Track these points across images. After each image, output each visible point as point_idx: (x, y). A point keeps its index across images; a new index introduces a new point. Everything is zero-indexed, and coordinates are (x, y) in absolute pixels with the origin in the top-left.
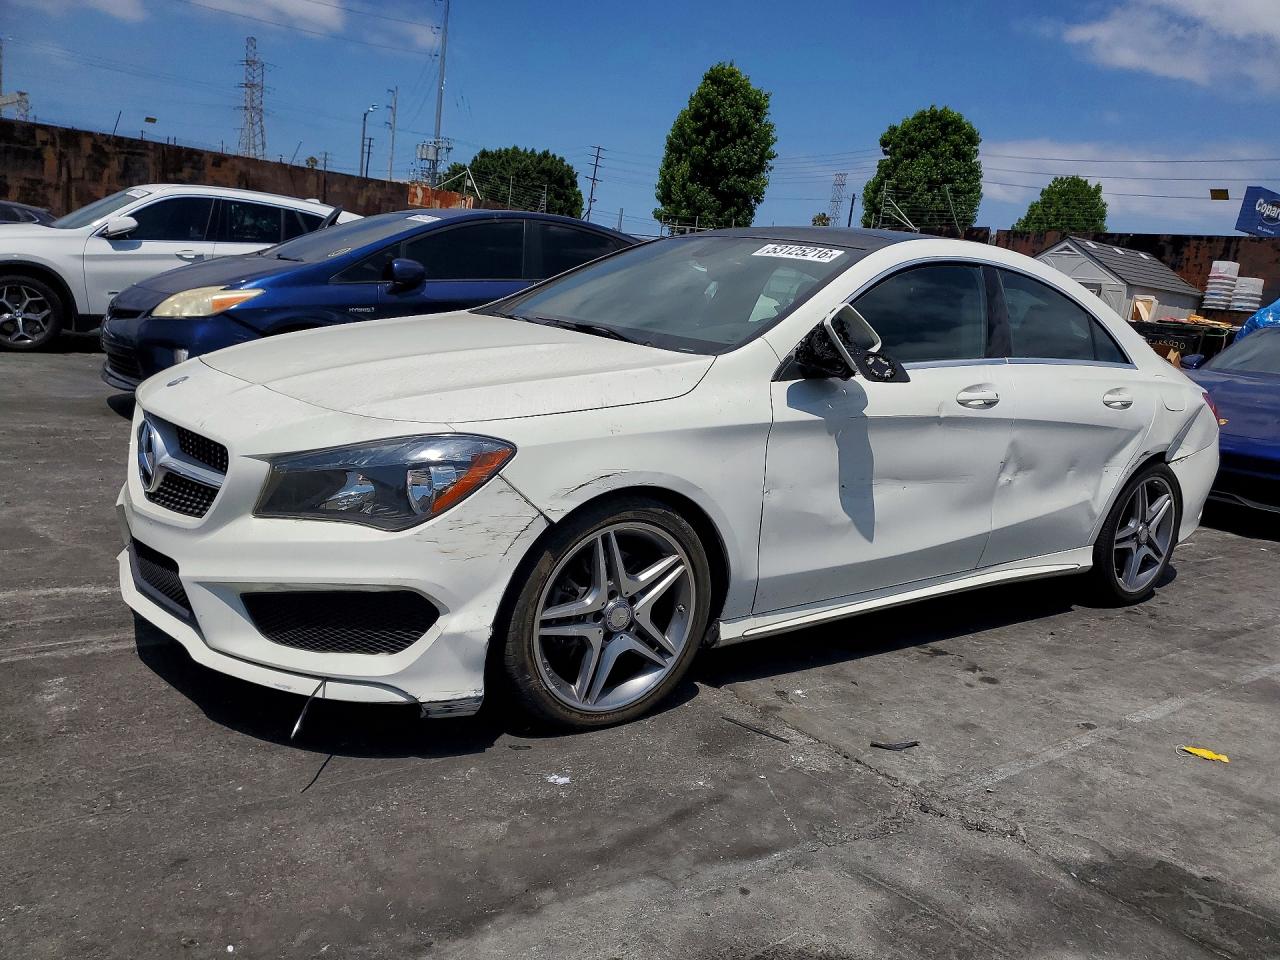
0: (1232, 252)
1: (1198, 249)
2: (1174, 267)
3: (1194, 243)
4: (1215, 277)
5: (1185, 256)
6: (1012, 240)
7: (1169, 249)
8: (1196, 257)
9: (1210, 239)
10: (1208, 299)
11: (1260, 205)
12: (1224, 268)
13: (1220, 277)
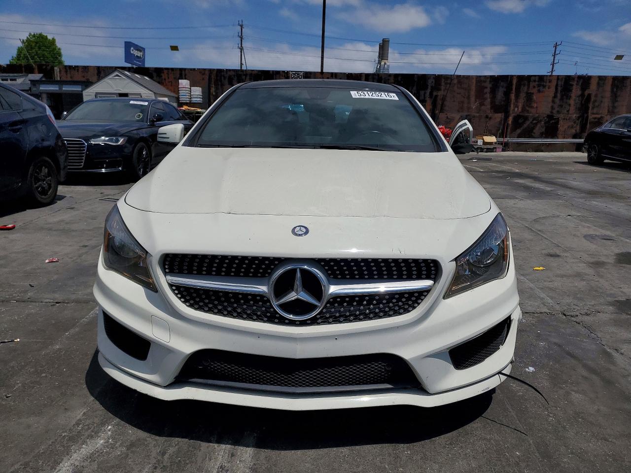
0: (183, 76)
1: (168, 74)
2: (159, 83)
3: (166, 71)
4: (182, 88)
5: (163, 77)
6: (69, 70)
7: (155, 74)
8: (168, 78)
9: (172, 69)
10: (181, 98)
11: (132, 50)
12: (184, 83)
13: (184, 88)
